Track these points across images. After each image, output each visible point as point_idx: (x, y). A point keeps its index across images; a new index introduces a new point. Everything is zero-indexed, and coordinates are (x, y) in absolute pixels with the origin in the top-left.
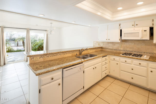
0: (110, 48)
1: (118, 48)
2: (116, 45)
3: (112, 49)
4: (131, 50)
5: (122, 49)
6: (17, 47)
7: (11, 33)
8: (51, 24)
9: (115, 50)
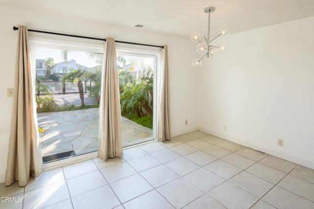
6: (62, 96)
7: (49, 64)
8: (207, 14)
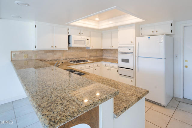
0: (48, 59)
1: (60, 57)
2: (57, 53)
3: (52, 60)
4: (72, 57)
5: (64, 58)
9: (56, 60)
